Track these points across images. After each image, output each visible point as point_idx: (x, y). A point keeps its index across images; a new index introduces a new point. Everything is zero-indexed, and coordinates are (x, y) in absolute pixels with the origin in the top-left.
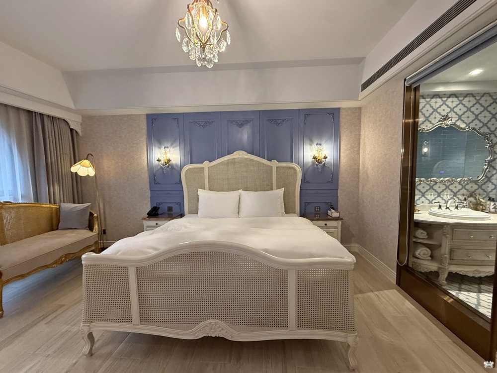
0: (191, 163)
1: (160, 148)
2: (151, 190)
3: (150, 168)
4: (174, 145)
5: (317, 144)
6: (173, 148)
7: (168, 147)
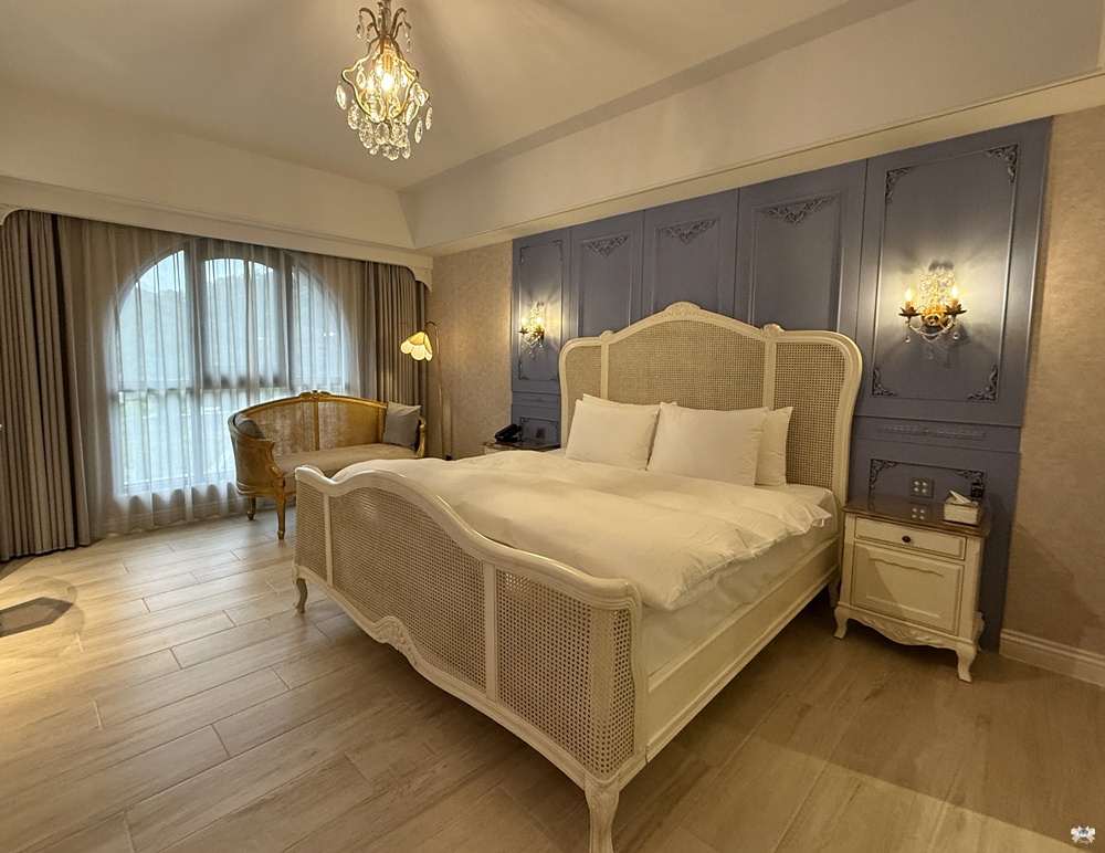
0: (581, 336)
1: (530, 306)
2: (513, 392)
3: (514, 347)
4: (553, 299)
5: (933, 267)
6: (552, 304)
7: (543, 304)
